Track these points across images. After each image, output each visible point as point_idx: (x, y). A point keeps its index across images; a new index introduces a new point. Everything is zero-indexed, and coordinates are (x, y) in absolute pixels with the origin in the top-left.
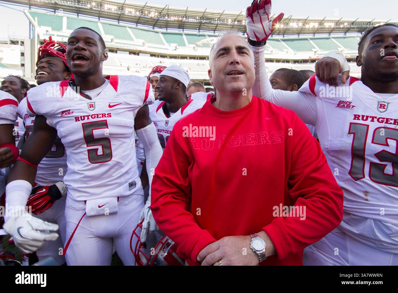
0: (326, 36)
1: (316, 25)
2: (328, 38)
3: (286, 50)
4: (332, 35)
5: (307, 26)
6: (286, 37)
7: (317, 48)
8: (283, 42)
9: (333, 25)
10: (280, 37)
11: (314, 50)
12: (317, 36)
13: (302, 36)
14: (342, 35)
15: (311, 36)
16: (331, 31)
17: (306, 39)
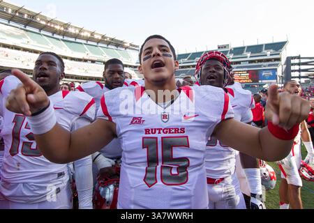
0: (95, 44)
1: (89, 35)
2: (96, 46)
3: (64, 49)
4: (100, 45)
5: (82, 34)
6: (66, 38)
7: (89, 52)
8: (62, 42)
9: (100, 38)
10: (61, 37)
11: (87, 53)
12: (89, 43)
13: (78, 40)
14: (105, 46)
15: (85, 42)
16: (98, 41)
17: (81, 43)
